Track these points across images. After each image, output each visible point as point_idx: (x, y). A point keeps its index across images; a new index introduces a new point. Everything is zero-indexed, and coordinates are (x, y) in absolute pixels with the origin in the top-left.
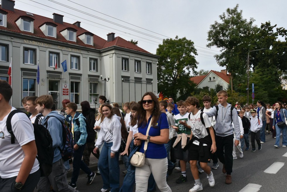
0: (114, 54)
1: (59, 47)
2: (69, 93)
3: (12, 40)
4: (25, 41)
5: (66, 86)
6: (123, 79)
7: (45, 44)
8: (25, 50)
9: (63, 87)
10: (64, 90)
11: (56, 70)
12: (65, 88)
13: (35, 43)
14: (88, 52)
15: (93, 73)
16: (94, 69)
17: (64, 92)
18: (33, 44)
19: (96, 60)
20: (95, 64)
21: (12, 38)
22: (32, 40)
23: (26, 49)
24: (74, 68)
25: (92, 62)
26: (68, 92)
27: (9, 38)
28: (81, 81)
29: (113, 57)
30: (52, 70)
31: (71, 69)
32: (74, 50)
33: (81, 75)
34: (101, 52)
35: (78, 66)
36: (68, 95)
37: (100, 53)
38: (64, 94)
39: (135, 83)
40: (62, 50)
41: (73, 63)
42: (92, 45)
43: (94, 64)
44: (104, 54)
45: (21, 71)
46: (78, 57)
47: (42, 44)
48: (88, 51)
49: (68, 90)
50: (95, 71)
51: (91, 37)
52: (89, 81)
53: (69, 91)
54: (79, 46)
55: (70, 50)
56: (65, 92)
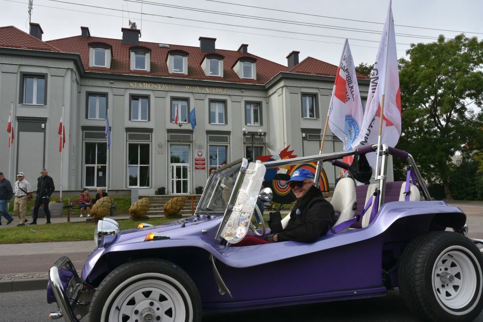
0: (284, 88)
1: (187, 89)
2: (206, 166)
3: (112, 86)
4: (132, 85)
5: (200, 154)
6: (304, 135)
7: (163, 85)
8: (133, 99)
9: (196, 156)
10: (196, 160)
11: (182, 128)
12: (199, 157)
13: (148, 86)
14: (243, 92)
15: (253, 127)
16: (256, 120)
17: (196, 164)
18: (144, 88)
19: (259, 104)
20: (258, 111)
21: (112, 83)
22: (142, 82)
23: (134, 97)
24: (217, 122)
25: (252, 109)
26: (204, 164)
27: (107, 83)
28: (229, 143)
29: (282, 94)
30: (176, 127)
31: (210, 123)
32: (214, 91)
33: (228, 133)
34: (267, 87)
35: (224, 118)
36: (204, 168)
37: (265, 90)
38: (196, 168)
39: (334, 141)
40: (193, 93)
41: (215, 113)
42: (253, 80)
43: (255, 112)
44: (271, 92)
45: (125, 133)
46: (224, 102)
47: (159, 87)
48: (241, 89)
49: (204, 160)
50: (259, 125)
51: (252, 64)
52: (244, 143)
53: (206, 162)
54: (231, 82)
55: (207, 90)
56: (199, 164)
